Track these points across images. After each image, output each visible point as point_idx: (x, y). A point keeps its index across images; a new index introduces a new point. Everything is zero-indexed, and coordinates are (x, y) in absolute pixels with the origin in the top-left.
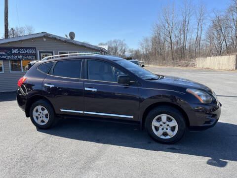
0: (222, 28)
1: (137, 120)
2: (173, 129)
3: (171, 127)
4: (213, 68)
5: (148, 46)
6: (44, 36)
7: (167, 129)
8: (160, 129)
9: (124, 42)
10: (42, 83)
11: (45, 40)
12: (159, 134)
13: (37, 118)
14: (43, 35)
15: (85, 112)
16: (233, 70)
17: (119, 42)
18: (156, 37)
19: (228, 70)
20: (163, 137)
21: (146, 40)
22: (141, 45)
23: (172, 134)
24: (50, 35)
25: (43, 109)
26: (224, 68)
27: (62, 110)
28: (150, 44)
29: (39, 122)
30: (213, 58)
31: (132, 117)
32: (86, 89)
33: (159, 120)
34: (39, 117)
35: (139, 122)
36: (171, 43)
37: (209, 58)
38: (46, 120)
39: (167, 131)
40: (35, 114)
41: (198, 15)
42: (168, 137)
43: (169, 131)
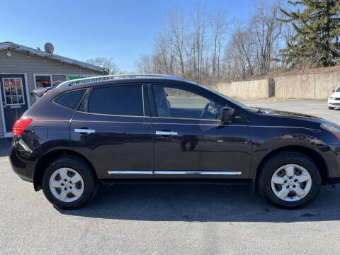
0: (245, 45)
1: (247, 177)
2: (303, 185)
3: (301, 183)
4: (240, 96)
5: (149, 68)
6: (9, 49)
7: (294, 186)
8: (284, 187)
9: (112, 62)
10: (70, 128)
11: (9, 54)
12: (282, 195)
13: (58, 191)
14: (7, 46)
15: (156, 172)
16: (266, 98)
17: (104, 61)
18: (160, 54)
19: (259, 99)
20: (289, 200)
21: (145, 59)
22: (139, 66)
23: (302, 193)
24: (18, 47)
25: (70, 174)
26: (254, 96)
27: (110, 172)
28: (152, 65)
29: (62, 197)
30: (239, 83)
31: (239, 173)
32: (157, 133)
33: (282, 174)
34: (63, 188)
35: (249, 180)
36: (182, 63)
37: (234, 84)
38: (78, 194)
39: (295, 189)
40: (53, 184)
41: (215, 26)
42: (296, 199)
43: (298, 190)
